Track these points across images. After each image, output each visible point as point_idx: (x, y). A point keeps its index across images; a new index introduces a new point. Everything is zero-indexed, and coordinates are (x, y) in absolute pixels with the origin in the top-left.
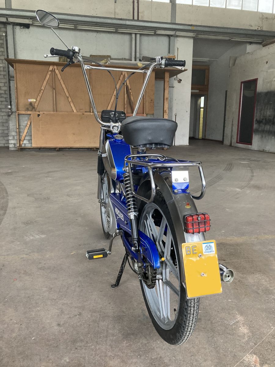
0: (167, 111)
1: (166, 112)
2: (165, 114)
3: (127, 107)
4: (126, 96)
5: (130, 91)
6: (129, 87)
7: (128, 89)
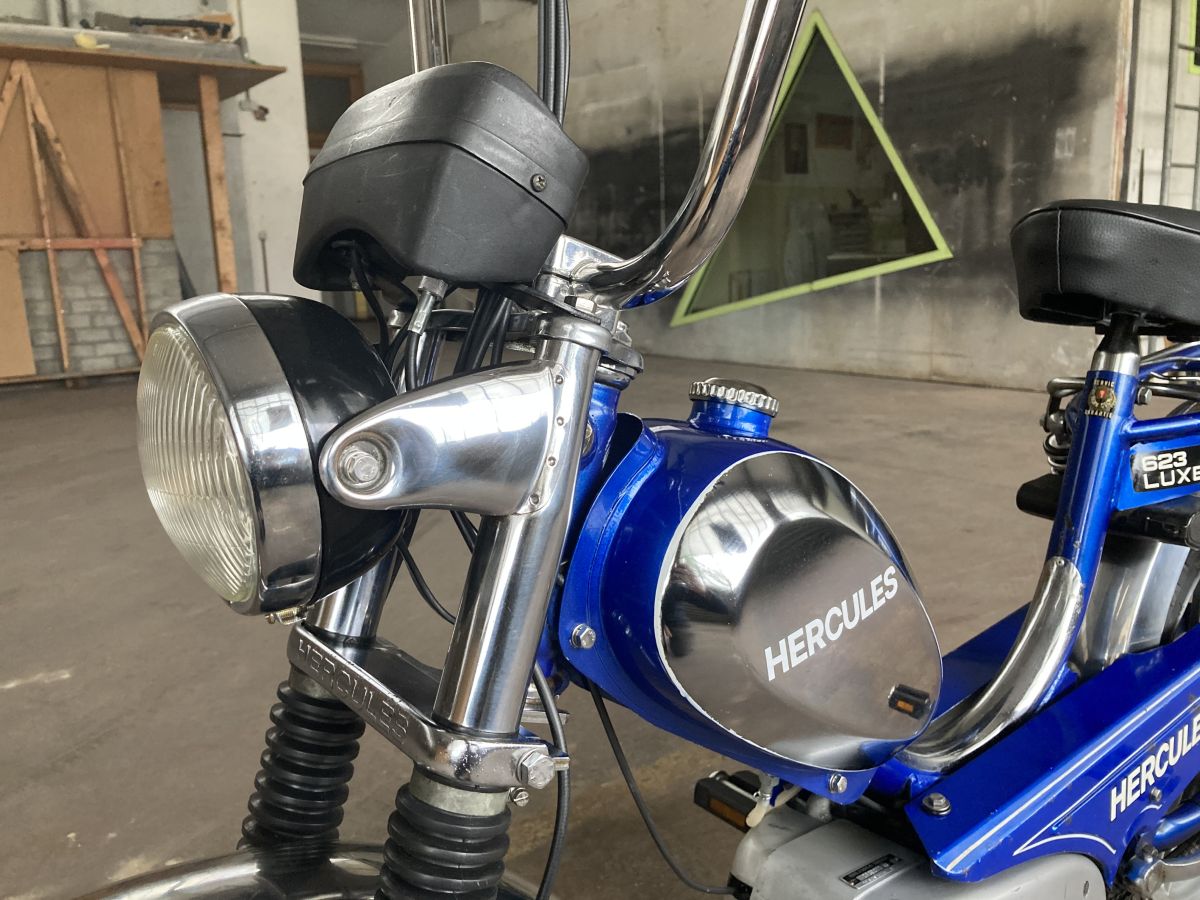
0: (228, 224)
1: (223, 228)
2: (219, 234)
3: (51, 214)
4: (39, 166)
5: (58, 147)
6: (51, 132)
7: (47, 140)
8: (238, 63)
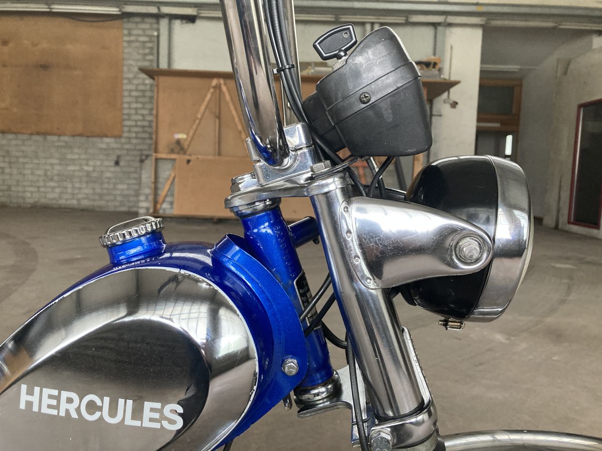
8: (437, 80)
